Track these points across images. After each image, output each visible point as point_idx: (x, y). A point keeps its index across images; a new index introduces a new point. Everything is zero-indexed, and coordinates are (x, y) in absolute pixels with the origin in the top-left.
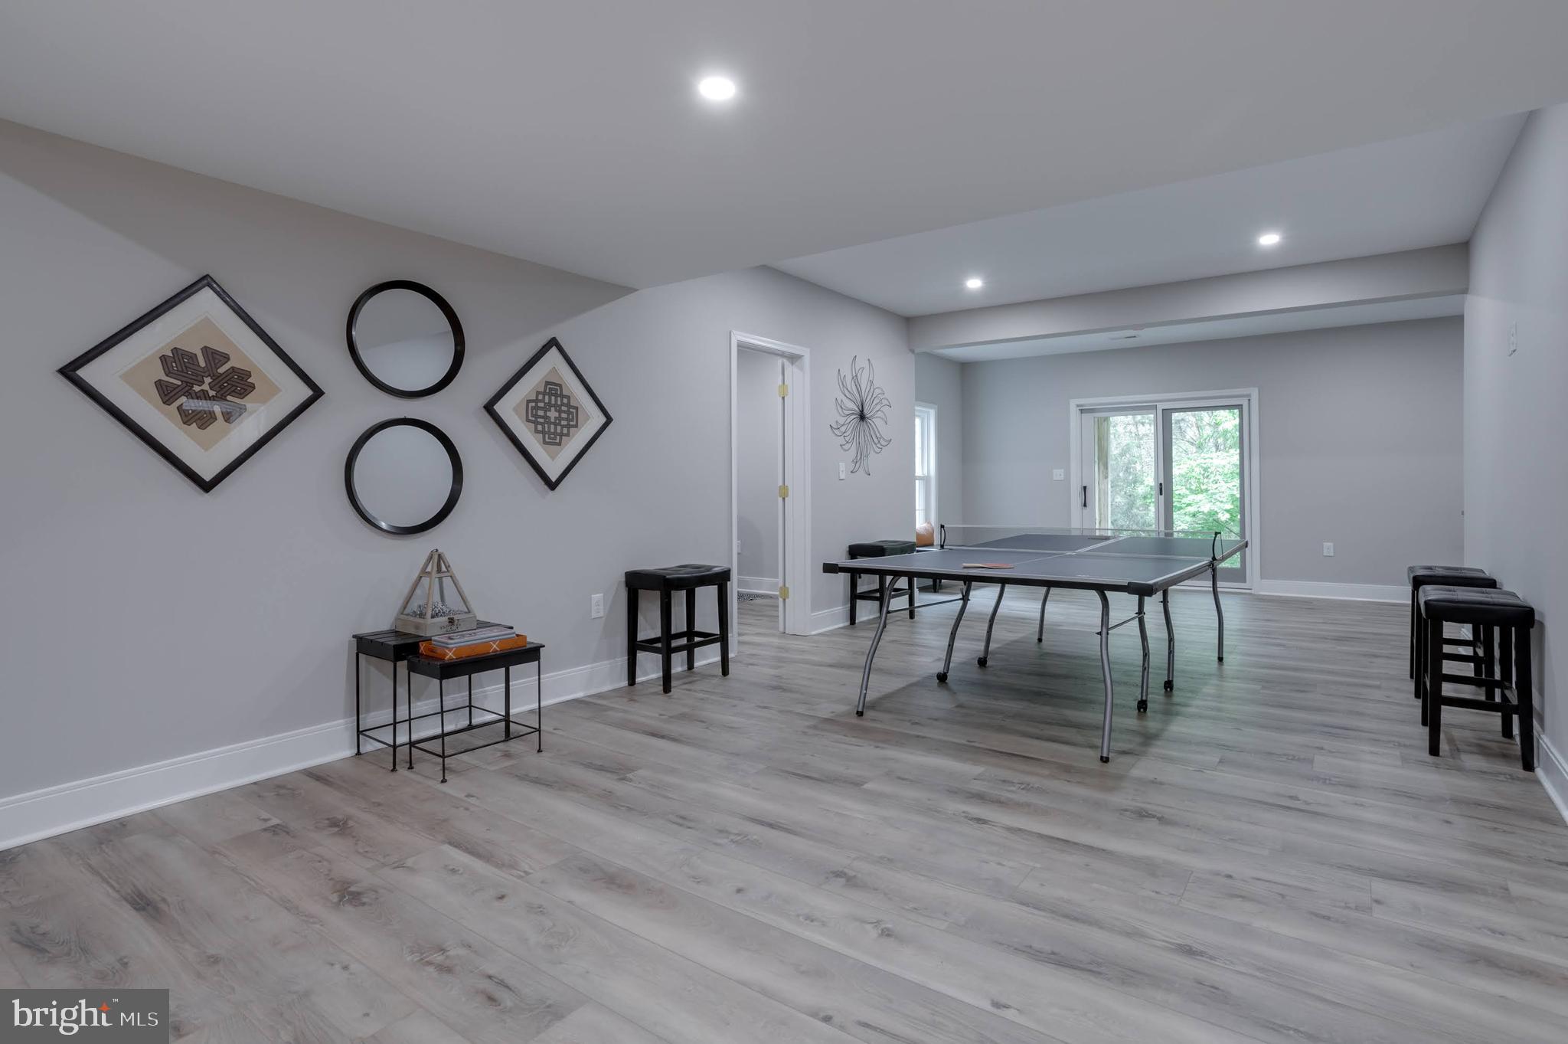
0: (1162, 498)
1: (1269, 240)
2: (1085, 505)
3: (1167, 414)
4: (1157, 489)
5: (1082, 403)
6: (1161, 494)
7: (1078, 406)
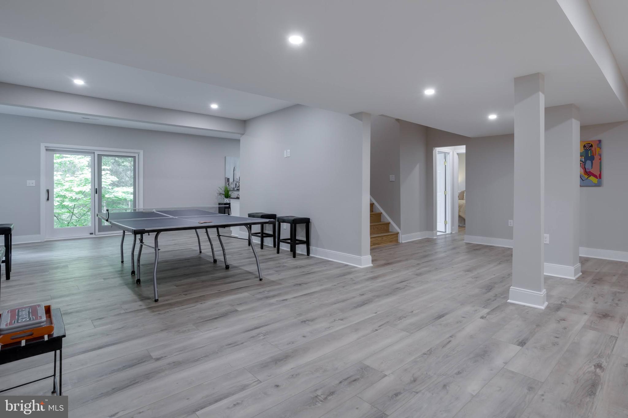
0: (97, 195)
1: (214, 106)
2: (48, 199)
3: (100, 157)
4: (94, 191)
5: (48, 146)
6: (96, 193)
7: (45, 147)
